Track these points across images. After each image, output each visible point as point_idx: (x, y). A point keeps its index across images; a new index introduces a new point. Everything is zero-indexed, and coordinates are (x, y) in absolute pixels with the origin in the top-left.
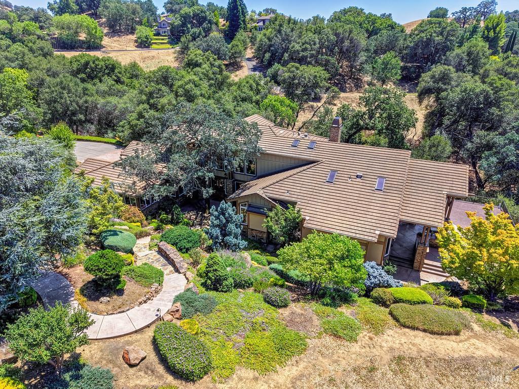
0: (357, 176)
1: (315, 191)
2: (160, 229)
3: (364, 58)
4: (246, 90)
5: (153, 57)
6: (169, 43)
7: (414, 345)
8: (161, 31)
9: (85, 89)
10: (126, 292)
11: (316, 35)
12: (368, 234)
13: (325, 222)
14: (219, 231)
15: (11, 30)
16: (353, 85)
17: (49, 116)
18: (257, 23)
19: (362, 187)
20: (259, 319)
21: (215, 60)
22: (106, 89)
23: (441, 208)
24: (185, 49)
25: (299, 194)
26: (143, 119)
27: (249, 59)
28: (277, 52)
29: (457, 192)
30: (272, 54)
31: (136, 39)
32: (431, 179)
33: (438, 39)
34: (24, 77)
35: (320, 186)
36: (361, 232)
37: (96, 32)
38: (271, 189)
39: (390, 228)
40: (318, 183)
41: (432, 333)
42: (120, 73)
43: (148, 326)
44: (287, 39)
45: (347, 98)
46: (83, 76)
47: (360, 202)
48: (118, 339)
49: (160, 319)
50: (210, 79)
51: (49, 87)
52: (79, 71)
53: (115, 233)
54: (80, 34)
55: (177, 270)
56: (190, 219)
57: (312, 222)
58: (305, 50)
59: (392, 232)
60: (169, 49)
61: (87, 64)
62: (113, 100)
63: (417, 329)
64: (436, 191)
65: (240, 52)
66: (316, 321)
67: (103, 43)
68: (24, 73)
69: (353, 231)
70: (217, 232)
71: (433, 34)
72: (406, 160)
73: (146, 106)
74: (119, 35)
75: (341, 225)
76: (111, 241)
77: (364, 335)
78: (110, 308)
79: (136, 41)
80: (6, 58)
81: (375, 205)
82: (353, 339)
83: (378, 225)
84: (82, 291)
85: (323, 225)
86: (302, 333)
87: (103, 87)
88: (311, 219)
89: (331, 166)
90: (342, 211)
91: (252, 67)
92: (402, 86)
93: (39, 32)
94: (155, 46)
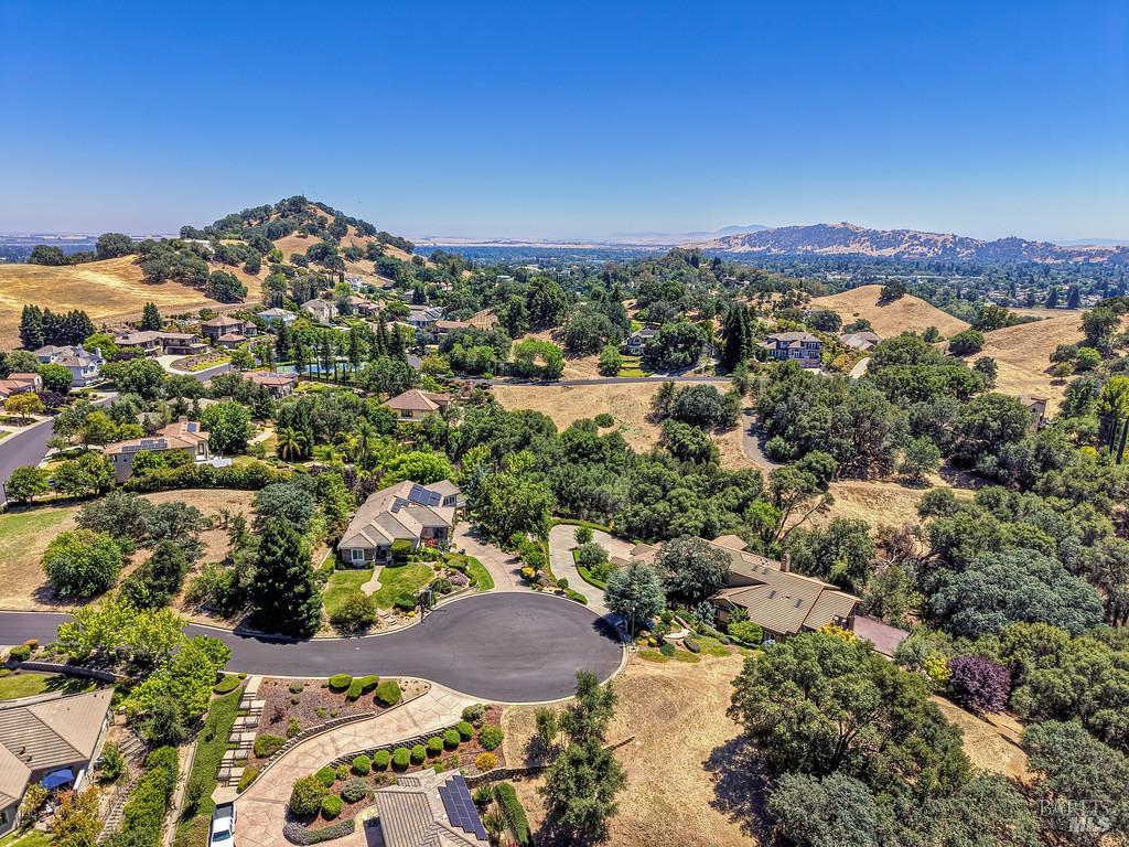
0: (786, 597)
1: (759, 602)
5: (623, 396)
6: (642, 368)
8: (632, 349)
9: (586, 479)
15: (464, 356)
16: (877, 471)
18: (769, 343)
19: (787, 603)
24: (666, 396)
25: (750, 602)
27: (748, 412)
28: (781, 421)
30: (775, 423)
32: (829, 604)
35: (763, 599)
36: (778, 628)
39: (794, 628)
44: (794, 409)
45: (863, 489)
47: (783, 612)
60: (642, 380)
64: (829, 612)
74: (579, 355)
75: (769, 623)
79: (600, 366)
83: (789, 626)
88: (754, 617)
89: (774, 587)
90: (771, 616)
91: (749, 427)
92: (950, 475)
93: (493, 358)
94: (623, 373)
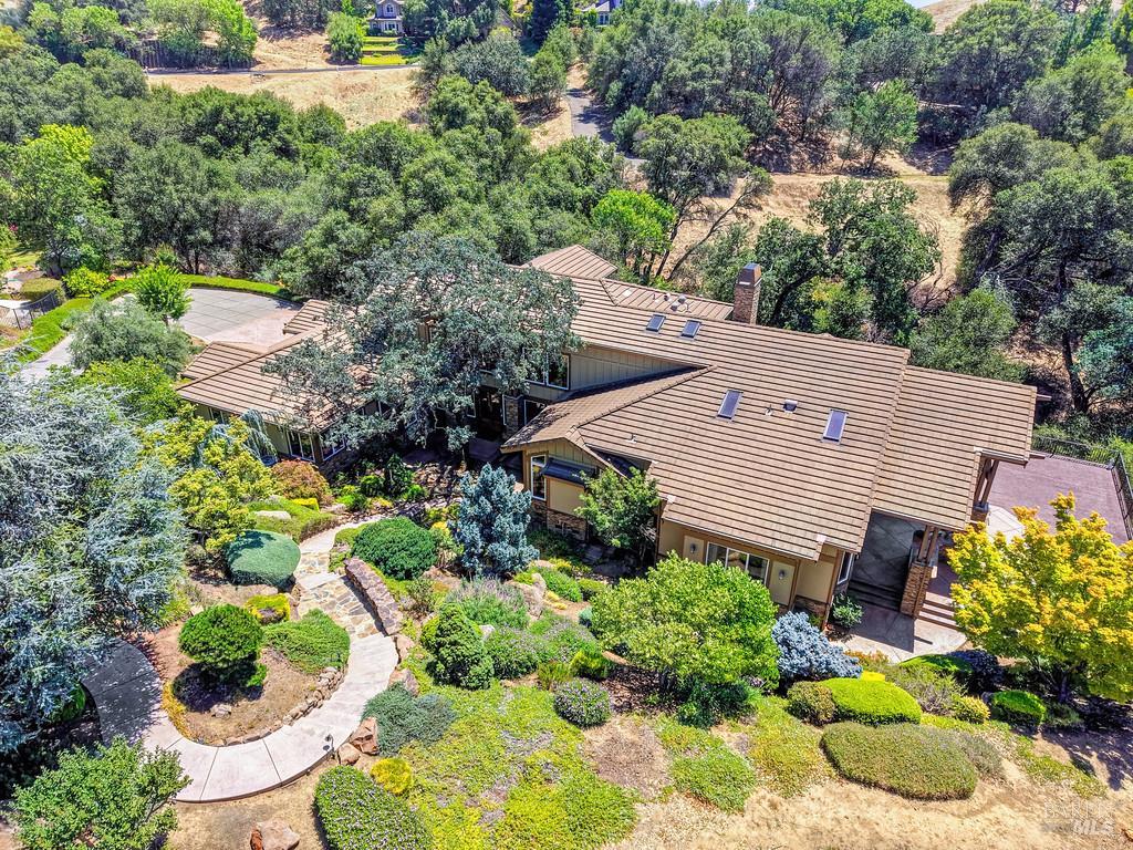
0: (786, 406)
1: (691, 436)
2: (359, 510)
3: (834, 95)
4: (559, 179)
5: (365, 85)
6: (400, 52)
7: (864, 823)
8: (384, 23)
9: (212, 174)
10: (267, 690)
11: (726, 43)
12: (801, 541)
13: (710, 509)
14: (476, 530)
15: (59, 26)
16: (806, 157)
17: (137, 232)
18: (598, 5)
19: (793, 431)
20: (541, 756)
21: (496, 101)
22: (257, 171)
23: (966, 485)
24: (434, 70)
25: (655, 442)
26: (335, 245)
27: (575, 93)
28: (637, 79)
29: (1005, 448)
30: (627, 85)
31: (328, 43)
32: (950, 417)
33: (1007, 50)
34: (84, 142)
35: (703, 425)
36: (784, 537)
37: (240, 29)
38: (597, 428)
39: (849, 529)
40: (699, 417)
41: (908, 795)
42: (289, 132)
43: (307, 773)
44: (660, 51)
45: (790, 187)
46: (210, 139)
47: (787, 466)
48: (244, 802)
49: (332, 755)
50: (481, 155)
51: (135, 170)
52: (201, 128)
53: (255, 541)
54: (208, 33)
55: (381, 628)
56: (426, 483)
57: (680, 509)
58: (699, 76)
59: (852, 538)
60: (399, 66)
61: (217, 112)
62: (272, 196)
63: (876, 785)
64: (958, 446)
65: (556, 77)
66: (662, 762)
67: (256, 53)
68: (84, 135)
69: (769, 533)
70: (473, 531)
71: (996, 39)
72: (896, 371)
73: (343, 215)
74: (290, 34)
75: (742, 518)
76: (246, 561)
77: (759, 797)
78: (231, 728)
79: (328, 49)
80: (47, 100)
81: (820, 474)
82: (734, 807)
83: (824, 522)
84: (177, 687)
85: (705, 515)
86: (627, 790)
87: (250, 166)
88: (680, 501)
89: (730, 378)
90: (747, 487)
91: (581, 111)
92: (920, 159)
93: (118, 29)
94: (367, 60)
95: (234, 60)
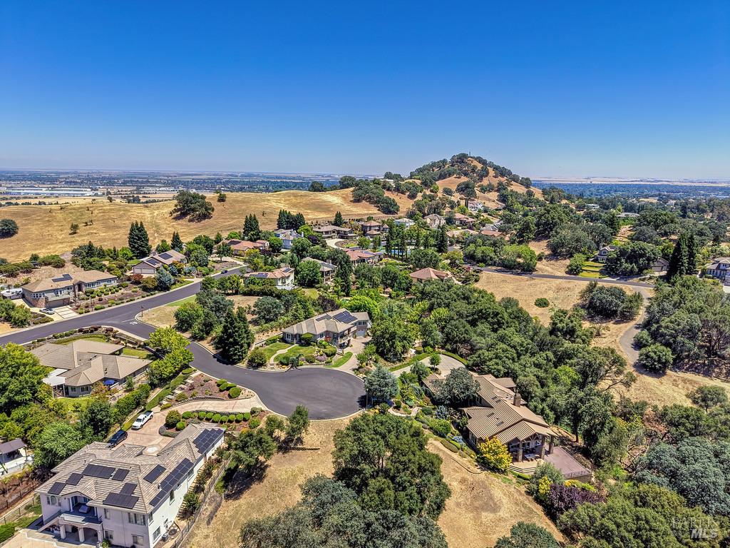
0: (497, 418)
1: (480, 417)
6: (601, 272)
13: (472, 427)
18: (712, 264)
31: (569, 264)
38: (471, 411)
40: (485, 415)
67: (538, 266)
74: (557, 258)
79: (569, 267)
88: (470, 425)
93: (492, 255)
94: (584, 274)
95: (527, 269)
